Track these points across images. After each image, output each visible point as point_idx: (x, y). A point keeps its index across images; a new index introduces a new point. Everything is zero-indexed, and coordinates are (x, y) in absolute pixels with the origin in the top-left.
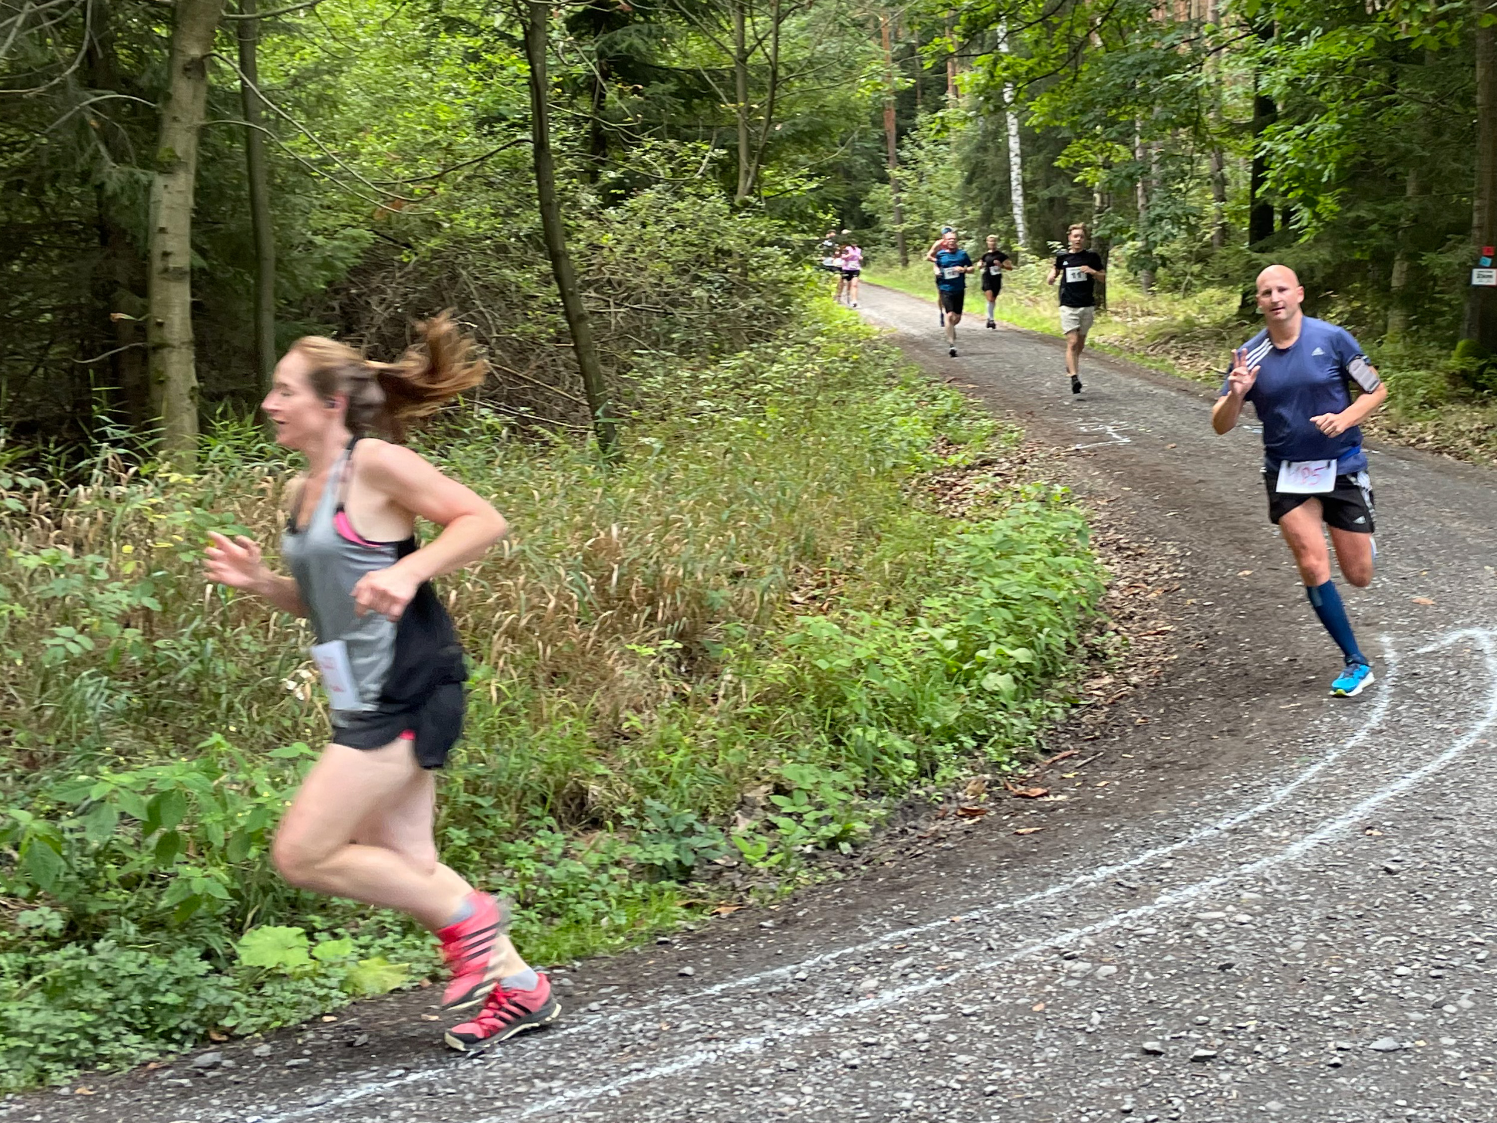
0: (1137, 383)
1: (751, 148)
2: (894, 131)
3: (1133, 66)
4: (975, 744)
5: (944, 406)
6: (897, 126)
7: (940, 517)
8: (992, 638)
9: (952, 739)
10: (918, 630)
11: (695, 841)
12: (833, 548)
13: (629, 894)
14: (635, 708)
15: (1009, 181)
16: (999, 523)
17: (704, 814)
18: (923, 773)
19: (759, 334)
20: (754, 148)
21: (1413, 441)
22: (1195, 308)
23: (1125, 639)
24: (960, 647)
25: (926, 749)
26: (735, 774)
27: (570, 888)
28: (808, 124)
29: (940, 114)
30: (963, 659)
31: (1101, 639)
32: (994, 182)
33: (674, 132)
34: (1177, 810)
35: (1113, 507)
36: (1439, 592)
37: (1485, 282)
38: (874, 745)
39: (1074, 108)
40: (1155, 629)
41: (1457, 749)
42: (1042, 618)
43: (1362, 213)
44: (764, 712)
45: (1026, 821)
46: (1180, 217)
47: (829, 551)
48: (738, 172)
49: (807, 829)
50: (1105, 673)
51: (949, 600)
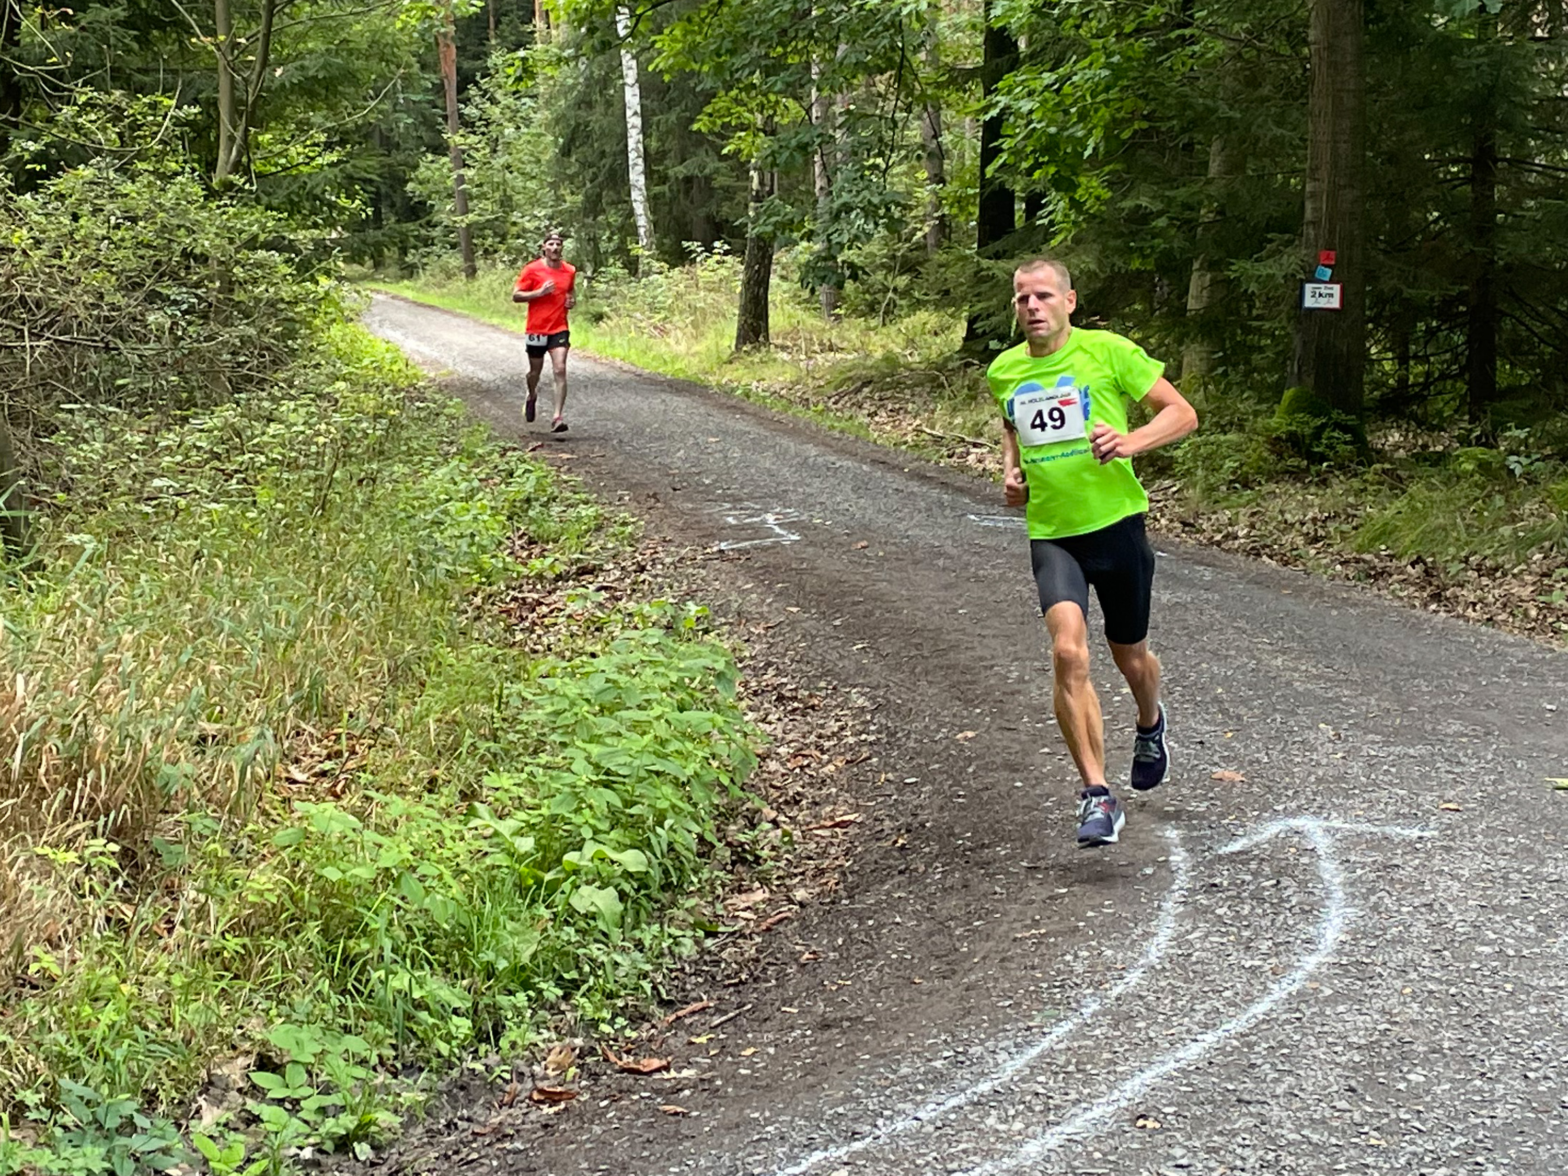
0: (812, 451)
1: (236, 104)
2: (454, 78)
4: (560, 993)
5: (526, 485)
6: (459, 70)
7: (515, 652)
8: (587, 833)
9: (526, 985)
10: (475, 822)
11: (137, 1143)
12: (353, 697)
14: (49, 940)
15: (625, 152)
16: (601, 662)
17: (151, 1099)
18: (481, 1037)
19: (248, 379)
20: (242, 102)
21: (1218, 537)
22: (900, 340)
23: (785, 834)
24: (539, 847)
25: (486, 1000)
26: (199, 1039)
28: (323, 67)
29: (521, 53)
30: (544, 865)
31: (751, 835)
32: (603, 154)
33: (120, 78)
34: (859, 1090)
35: (773, 637)
36: (1251, 763)
37: (1323, 303)
38: (406, 995)
39: (720, 47)
40: (832, 818)
41: (1276, 996)
42: (663, 804)
43: (1144, 202)
44: (244, 946)
45: (635, 1108)
46: (877, 207)
47: (348, 703)
48: (218, 138)
49: (306, 1122)
50: (757, 884)
51: (524, 776)
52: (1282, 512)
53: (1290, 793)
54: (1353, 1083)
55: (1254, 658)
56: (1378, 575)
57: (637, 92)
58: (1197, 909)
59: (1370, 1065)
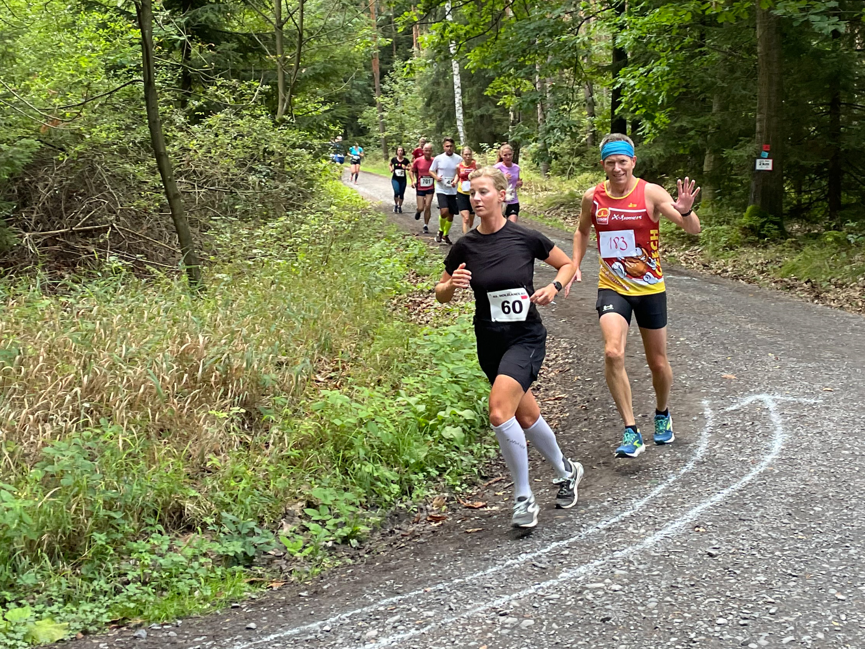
1: (286, 86)
2: (378, 73)
3: (535, 29)
4: (438, 473)
5: (414, 251)
6: (380, 69)
7: (412, 324)
8: (448, 403)
9: (423, 470)
10: (399, 399)
11: (255, 539)
12: (343, 346)
13: (213, 575)
14: (215, 452)
15: (454, 104)
16: (451, 328)
17: (261, 521)
18: (404, 493)
19: (293, 205)
20: (288, 84)
21: (719, 271)
22: (576, 186)
24: (427, 410)
25: (405, 477)
26: (281, 494)
27: (174, 571)
28: (323, 68)
29: (409, 62)
30: (429, 418)
32: (444, 105)
33: (235, 74)
36: (739, 371)
38: (371, 474)
39: (496, 57)
40: (554, 396)
41: (754, 474)
42: (480, 390)
43: (684, 124)
44: (300, 454)
45: (472, 524)
46: (566, 127)
47: (340, 347)
48: (277, 100)
49: (329, 530)
51: (419, 378)
53: (756, 384)
54: (790, 511)
55: (738, 324)
56: (792, 288)
57: (459, 78)
58: (717, 435)
59: (797, 503)
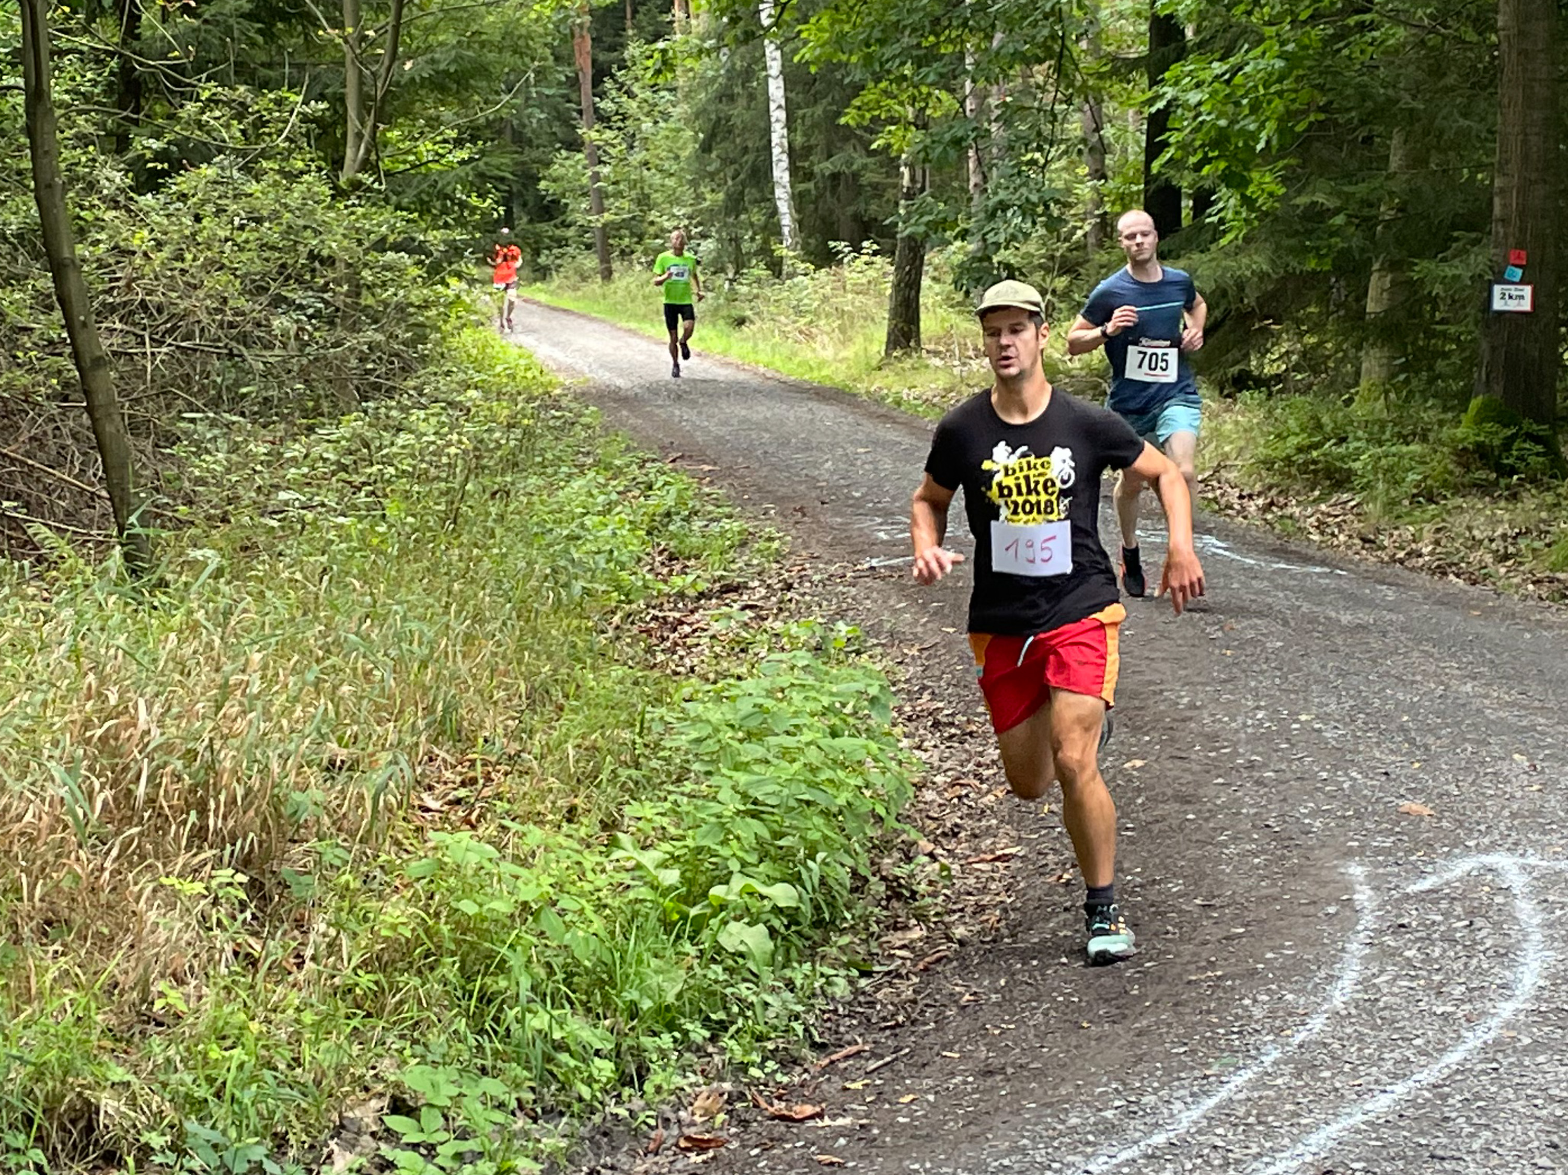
1: (364, 100)
2: (589, 72)
4: (707, 1034)
5: (666, 498)
6: (594, 62)
7: (656, 673)
8: (734, 866)
9: (671, 1026)
10: (617, 854)
12: (488, 722)
14: (174, 975)
15: (768, 147)
16: (748, 685)
17: (281, 1143)
18: (624, 1080)
19: (377, 387)
20: (370, 98)
21: (1401, 554)
23: (944, 868)
24: (684, 880)
25: (629, 1042)
26: (330, 1080)
28: (454, 61)
29: (661, 44)
30: (689, 899)
31: (907, 868)
32: (745, 150)
33: (245, 72)
34: (1025, 1141)
35: (927, 659)
36: (1440, 796)
37: (1512, 306)
38: (545, 1036)
39: (869, 36)
40: (992, 852)
41: (1469, 1046)
42: (814, 836)
43: (1320, 198)
44: (376, 983)
45: (787, 1158)
46: (1035, 205)
47: (481, 727)
48: (345, 135)
49: (442, 1168)
50: (913, 921)
51: (668, 805)
52: (1469, 529)
53: (1483, 828)
54: (1555, 1139)
55: (1442, 683)
57: (781, 84)
58: (1383, 951)
